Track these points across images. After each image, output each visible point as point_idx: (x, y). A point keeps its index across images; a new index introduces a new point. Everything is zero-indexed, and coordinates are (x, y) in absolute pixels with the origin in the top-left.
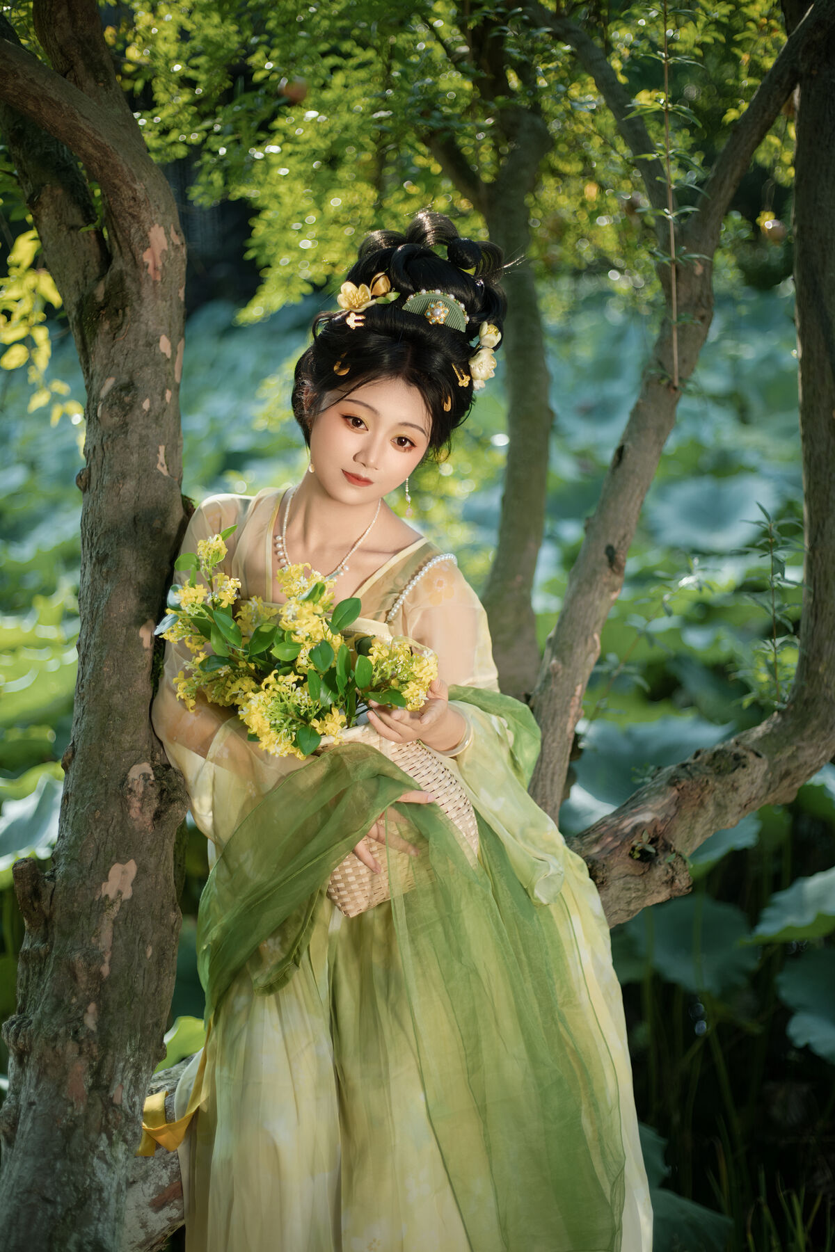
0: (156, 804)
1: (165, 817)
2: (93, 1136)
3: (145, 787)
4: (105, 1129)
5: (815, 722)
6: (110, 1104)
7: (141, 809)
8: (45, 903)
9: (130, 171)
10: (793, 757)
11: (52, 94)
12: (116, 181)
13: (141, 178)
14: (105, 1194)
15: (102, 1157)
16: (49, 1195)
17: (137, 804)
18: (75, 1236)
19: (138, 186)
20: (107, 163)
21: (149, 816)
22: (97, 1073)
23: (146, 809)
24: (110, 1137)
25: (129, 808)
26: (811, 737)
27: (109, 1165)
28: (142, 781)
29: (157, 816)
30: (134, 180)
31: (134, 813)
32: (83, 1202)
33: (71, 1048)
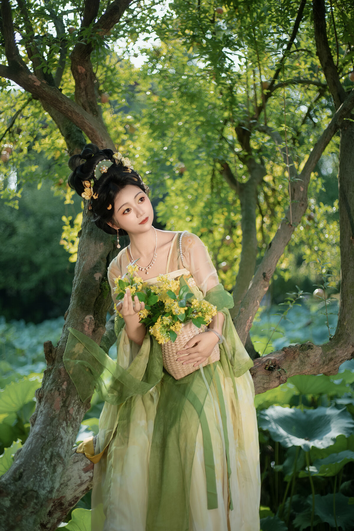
0: (93, 327)
1: (96, 332)
2: (61, 421)
3: (90, 321)
4: (65, 420)
5: (342, 341)
6: (68, 412)
7: (88, 328)
8: (53, 354)
9: (101, 137)
10: (334, 353)
11: (77, 111)
12: (97, 141)
13: (105, 140)
14: (63, 440)
15: (63, 428)
16: (44, 435)
17: (87, 326)
18: (51, 449)
19: (103, 142)
20: (94, 134)
21: (91, 330)
22: (64, 402)
23: (90, 328)
24: (67, 423)
25: (84, 327)
26: (341, 347)
27: (66, 433)
28: (89, 319)
29: (94, 331)
30: (102, 140)
31: (86, 329)
32: (55, 439)
33: (57, 393)
